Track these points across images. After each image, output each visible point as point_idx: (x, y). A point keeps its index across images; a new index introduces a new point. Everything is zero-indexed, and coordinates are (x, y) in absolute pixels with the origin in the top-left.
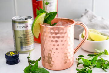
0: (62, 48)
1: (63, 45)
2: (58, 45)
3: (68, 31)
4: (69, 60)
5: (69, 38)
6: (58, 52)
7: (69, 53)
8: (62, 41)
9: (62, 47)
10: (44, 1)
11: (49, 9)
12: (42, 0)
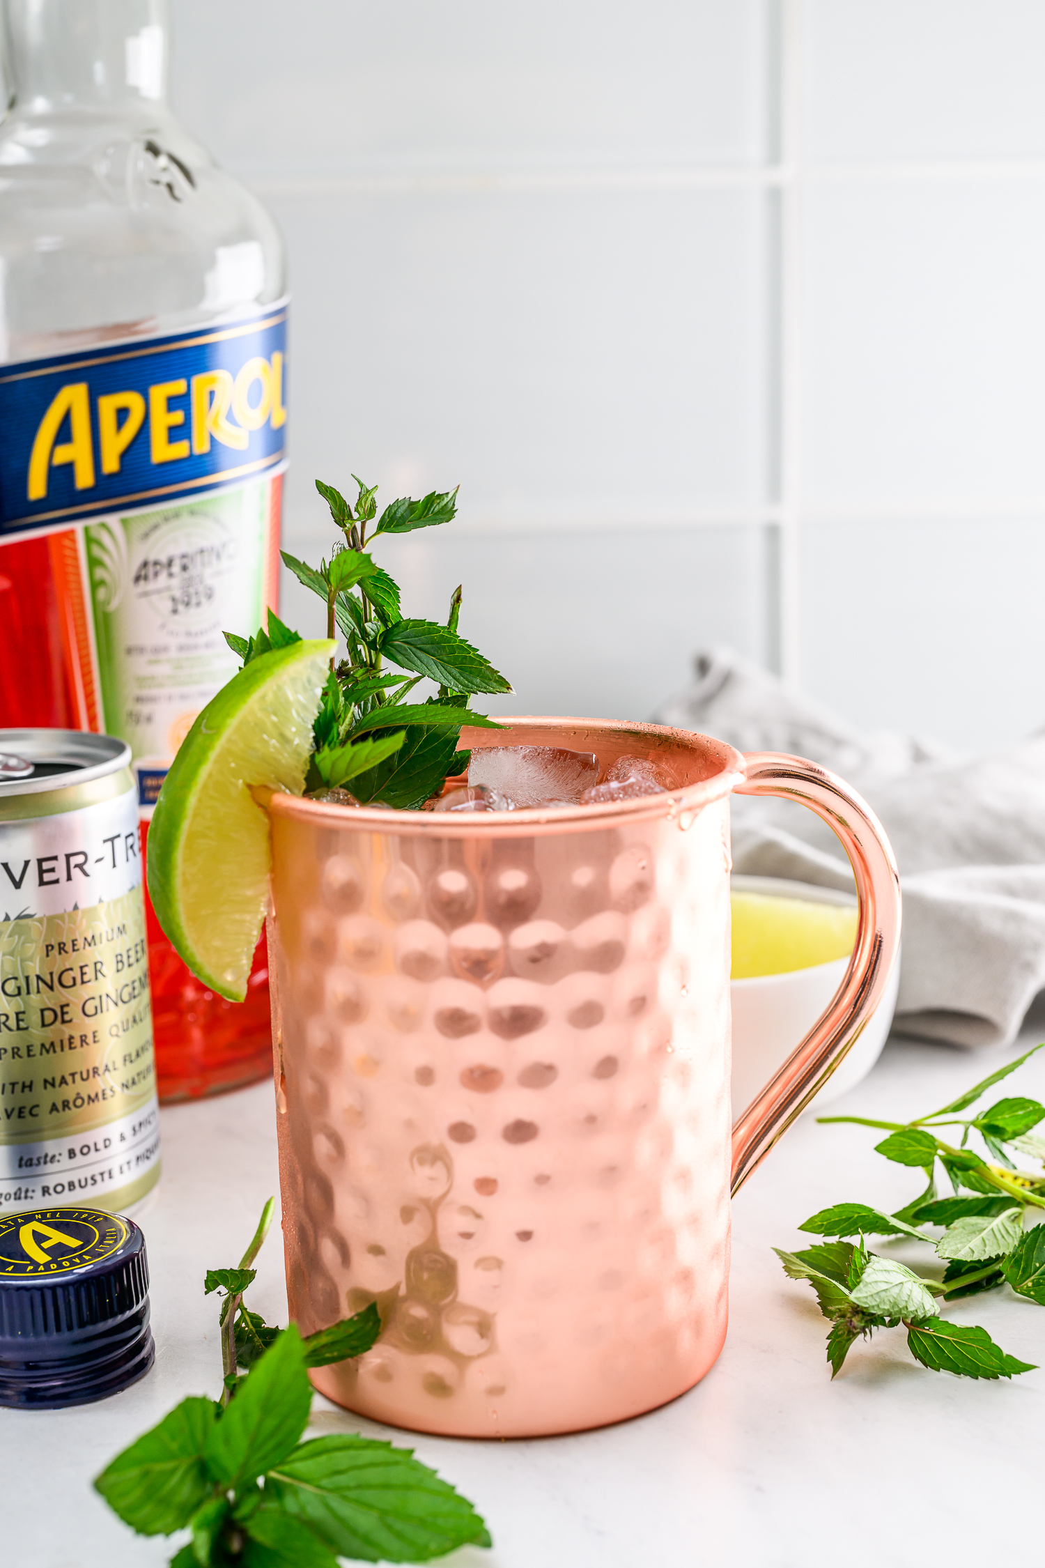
0: (591, 1119)
1: (607, 1067)
2: (540, 1075)
3: (664, 876)
4: (686, 1278)
5: (683, 969)
6: (542, 1180)
7: (684, 1177)
8: (588, 1015)
9: (592, 1094)
10: (106, 539)
11: (173, 642)
12: (78, 526)
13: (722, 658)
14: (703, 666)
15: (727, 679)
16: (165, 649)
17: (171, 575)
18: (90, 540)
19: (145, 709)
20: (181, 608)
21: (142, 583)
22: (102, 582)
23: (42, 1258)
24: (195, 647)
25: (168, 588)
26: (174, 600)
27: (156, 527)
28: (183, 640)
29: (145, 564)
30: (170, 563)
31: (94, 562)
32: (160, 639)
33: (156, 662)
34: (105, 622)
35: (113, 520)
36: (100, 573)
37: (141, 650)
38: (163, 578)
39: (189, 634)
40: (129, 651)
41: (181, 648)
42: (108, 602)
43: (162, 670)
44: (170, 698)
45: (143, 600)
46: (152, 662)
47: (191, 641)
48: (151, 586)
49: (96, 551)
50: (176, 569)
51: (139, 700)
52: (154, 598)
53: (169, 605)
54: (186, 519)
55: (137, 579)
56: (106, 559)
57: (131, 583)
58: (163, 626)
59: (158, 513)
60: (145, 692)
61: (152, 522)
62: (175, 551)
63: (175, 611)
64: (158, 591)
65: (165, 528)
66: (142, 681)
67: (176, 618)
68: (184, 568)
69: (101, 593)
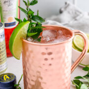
13: (68, 2)
14: (66, 3)
15: (69, 5)
23: (5, 80)
29: (5, 1)
30: (8, 1)
67: (8, 7)
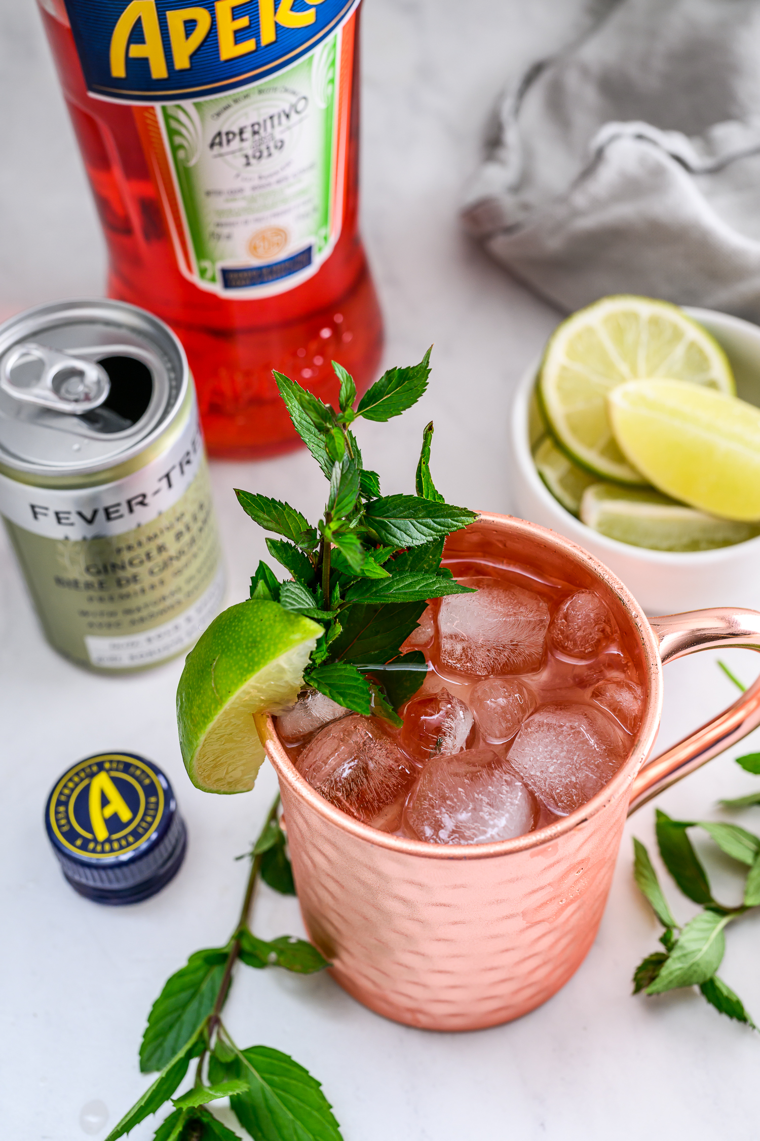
10: (182, 116)
11: (247, 186)
12: (158, 106)
16: (241, 190)
17: (242, 140)
18: (167, 117)
19: (225, 231)
20: (252, 161)
21: (216, 148)
22: (181, 147)
24: (269, 185)
25: (241, 150)
26: (247, 157)
27: (227, 108)
28: (256, 182)
29: (219, 134)
30: (241, 132)
31: (172, 133)
32: (237, 184)
33: (234, 200)
34: (186, 174)
35: (187, 104)
36: (178, 140)
37: (219, 193)
38: (236, 143)
39: (260, 178)
40: (208, 193)
41: (254, 188)
42: (187, 159)
43: (239, 204)
44: (246, 222)
45: (219, 159)
46: (227, 201)
47: (263, 182)
48: (225, 149)
49: (174, 124)
50: (247, 134)
51: (219, 225)
52: (229, 158)
53: (244, 161)
54: (255, 97)
55: (212, 145)
56: (184, 131)
57: (208, 149)
58: (238, 176)
59: (230, 96)
60: (224, 220)
61: (224, 104)
62: (246, 122)
63: (248, 164)
64: (233, 152)
65: (235, 107)
66: (220, 213)
67: (249, 168)
68: (255, 133)
69: (181, 154)
